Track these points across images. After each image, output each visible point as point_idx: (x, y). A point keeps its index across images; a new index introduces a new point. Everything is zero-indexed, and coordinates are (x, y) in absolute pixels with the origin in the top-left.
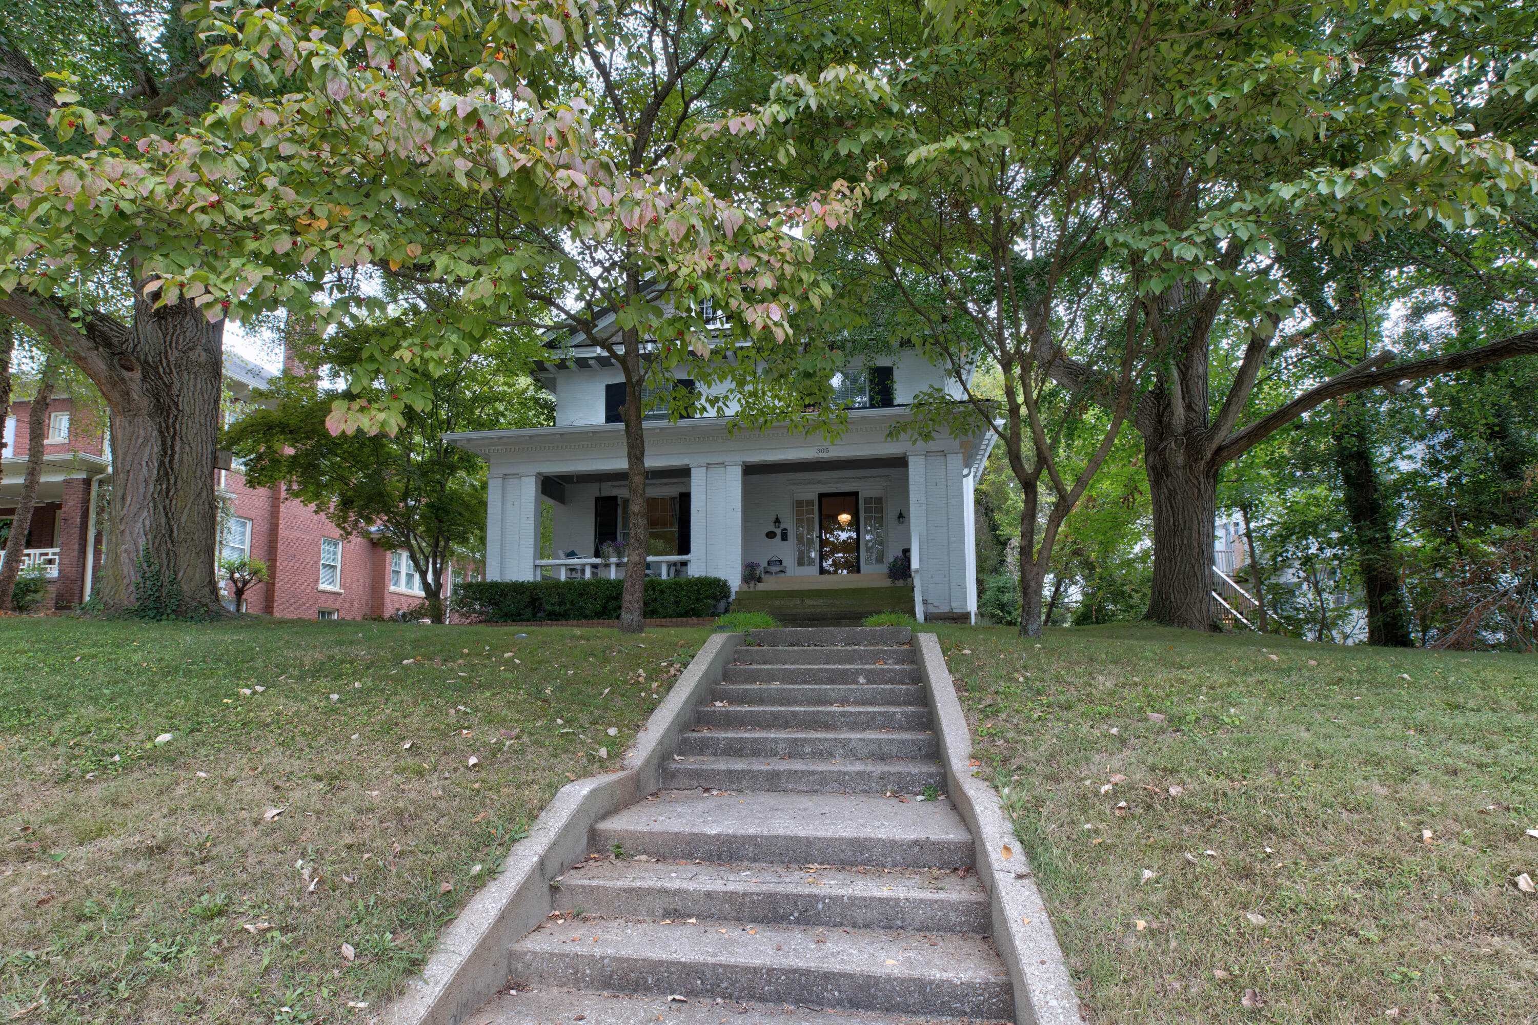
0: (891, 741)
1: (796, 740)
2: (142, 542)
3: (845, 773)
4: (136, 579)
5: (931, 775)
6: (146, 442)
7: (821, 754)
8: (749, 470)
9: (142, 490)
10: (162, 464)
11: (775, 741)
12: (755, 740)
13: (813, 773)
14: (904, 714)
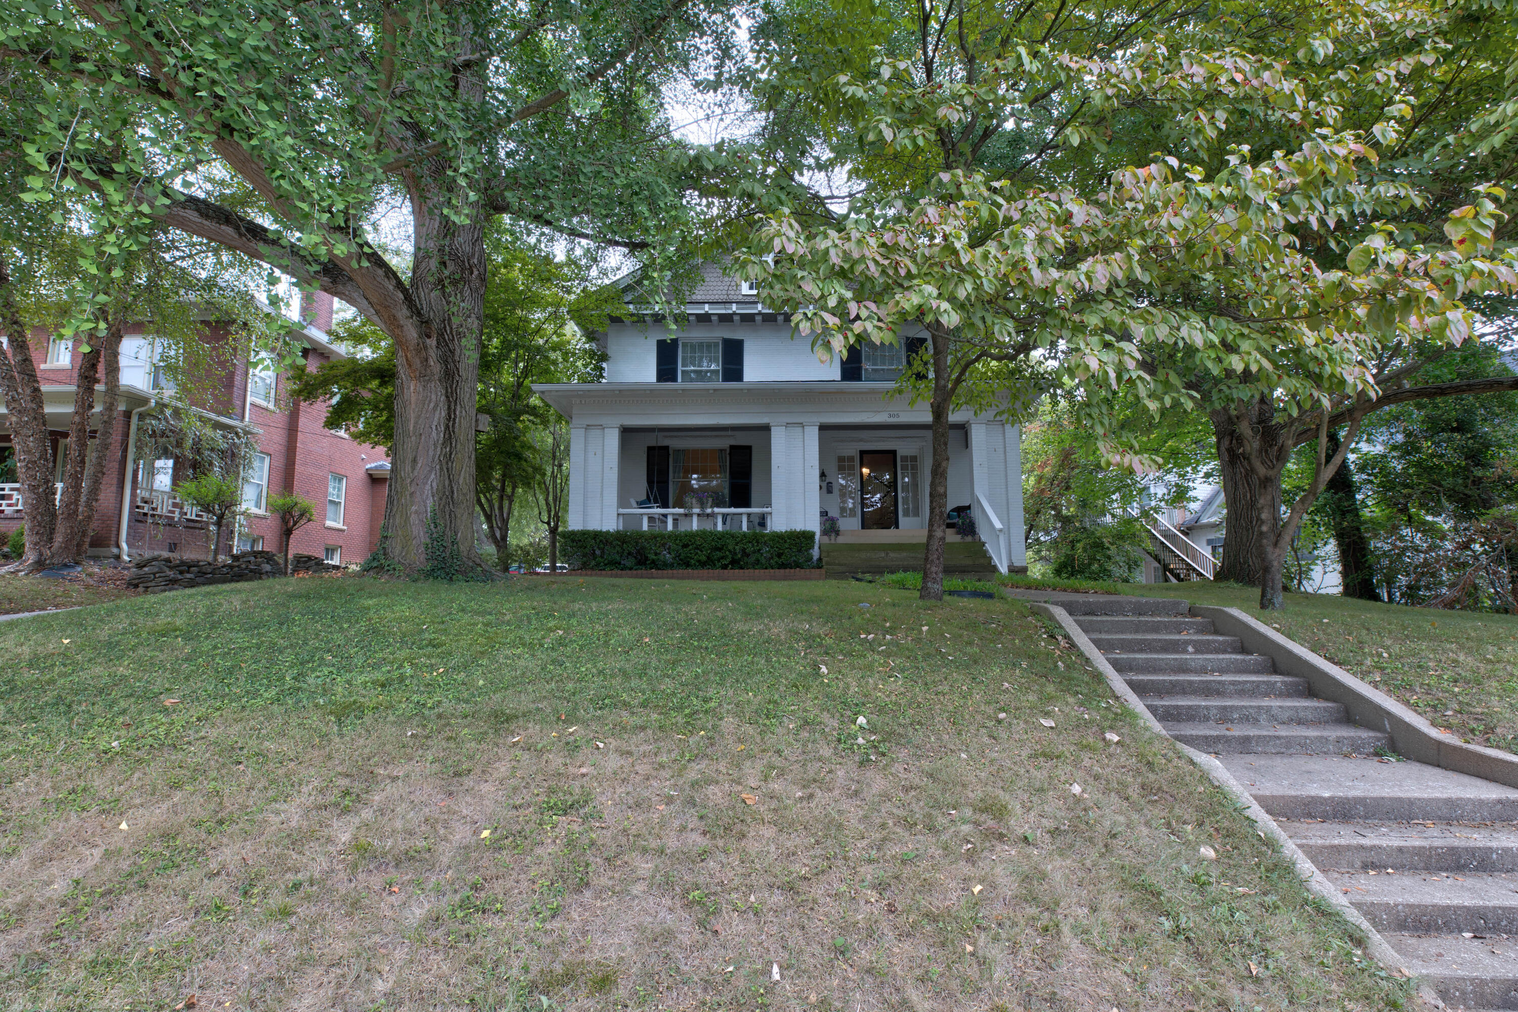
0: (1306, 708)
1: (1225, 708)
2: (430, 503)
3: (1306, 738)
4: (425, 540)
5: (1378, 740)
6: (436, 405)
7: (1247, 719)
8: (823, 428)
9: (431, 453)
10: (447, 427)
11: (1207, 708)
12: (1190, 707)
13: (1278, 738)
14: (1283, 682)
